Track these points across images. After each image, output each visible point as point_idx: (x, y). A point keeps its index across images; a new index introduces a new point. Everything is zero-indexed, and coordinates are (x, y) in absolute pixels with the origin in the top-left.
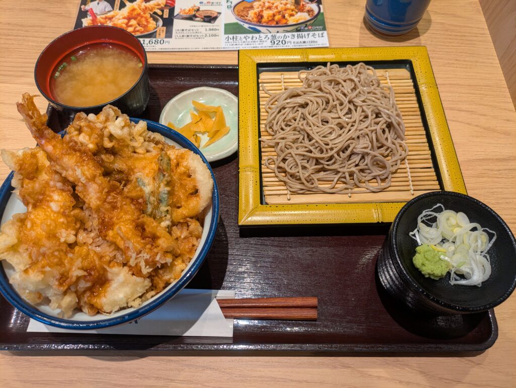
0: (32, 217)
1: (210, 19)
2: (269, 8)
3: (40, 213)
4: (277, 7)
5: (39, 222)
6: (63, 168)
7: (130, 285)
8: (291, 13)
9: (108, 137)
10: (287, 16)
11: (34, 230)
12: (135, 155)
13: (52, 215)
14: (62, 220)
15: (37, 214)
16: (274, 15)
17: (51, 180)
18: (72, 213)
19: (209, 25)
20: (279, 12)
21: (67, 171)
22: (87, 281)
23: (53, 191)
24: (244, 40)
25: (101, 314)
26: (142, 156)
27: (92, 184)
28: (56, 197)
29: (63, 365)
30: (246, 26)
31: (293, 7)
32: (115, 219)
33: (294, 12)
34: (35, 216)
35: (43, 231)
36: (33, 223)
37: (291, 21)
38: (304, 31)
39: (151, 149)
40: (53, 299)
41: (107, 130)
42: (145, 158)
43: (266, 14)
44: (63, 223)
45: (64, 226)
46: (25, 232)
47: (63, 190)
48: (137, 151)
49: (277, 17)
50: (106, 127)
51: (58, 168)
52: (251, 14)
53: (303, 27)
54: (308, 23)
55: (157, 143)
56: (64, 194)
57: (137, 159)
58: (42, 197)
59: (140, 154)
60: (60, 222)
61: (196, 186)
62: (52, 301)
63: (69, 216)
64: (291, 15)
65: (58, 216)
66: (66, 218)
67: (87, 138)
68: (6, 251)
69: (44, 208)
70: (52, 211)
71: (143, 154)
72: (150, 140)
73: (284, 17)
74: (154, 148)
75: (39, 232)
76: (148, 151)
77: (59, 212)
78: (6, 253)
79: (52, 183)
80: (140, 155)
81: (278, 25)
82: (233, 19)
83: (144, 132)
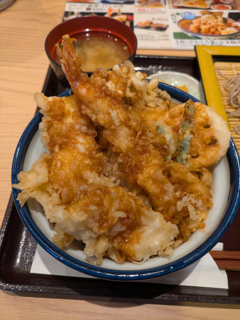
0: (60, 157)
1: (161, 29)
2: (205, 24)
3: (67, 154)
4: (210, 24)
5: (66, 162)
6: (94, 112)
7: (165, 232)
8: (222, 28)
9: (130, 88)
10: (219, 29)
11: (63, 170)
12: (148, 108)
13: (78, 157)
14: (87, 162)
15: (64, 155)
16: (209, 29)
17: (77, 124)
18: (98, 155)
19: (161, 33)
20: (213, 27)
21: (97, 115)
22: (123, 225)
23: (78, 135)
24: (190, 43)
25: (130, 262)
26: (152, 109)
27: (123, 128)
28: (81, 139)
29: (64, 308)
30: (190, 35)
31: (222, 24)
32: (144, 163)
33: (224, 28)
34: (63, 157)
35: (71, 171)
36: (62, 164)
37: (224, 32)
38: (234, 39)
39: (160, 105)
40: (87, 243)
41: (130, 81)
42: (155, 112)
43: (203, 28)
44: (88, 165)
45: (89, 168)
46: (56, 171)
47: (86, 134)
48: (149, 104)
49: (212, 30)
50: (129, 78)
51: (88, 112)
52: (192, 27)
53: (233, 36)
54: (237, 35)
55: (165, 99)
56: (88, 138)
57: (148, 112)
58: (67, 140)
59: (151, 107)
60: (85, 164)
61: (213, 137)
62: (87, 246)
63: (94, 158)
64: (223, 29)
65: (84, 158)
66: (92, 161)
67: (114, 85)
68: (36, 190)
69: (70, 150)
70: (78, 153)
71: (154, 108)
72: (159, 96)
73: (217, 30)
74: (162, 104)
75: (67, 172)
76: (157, 106)
77: (84, 155)
78: (35, 192)
79: (77, 127)
80: (151, 109)
81: (213, 34)
82: (179, 30)
83: (155, 88)
